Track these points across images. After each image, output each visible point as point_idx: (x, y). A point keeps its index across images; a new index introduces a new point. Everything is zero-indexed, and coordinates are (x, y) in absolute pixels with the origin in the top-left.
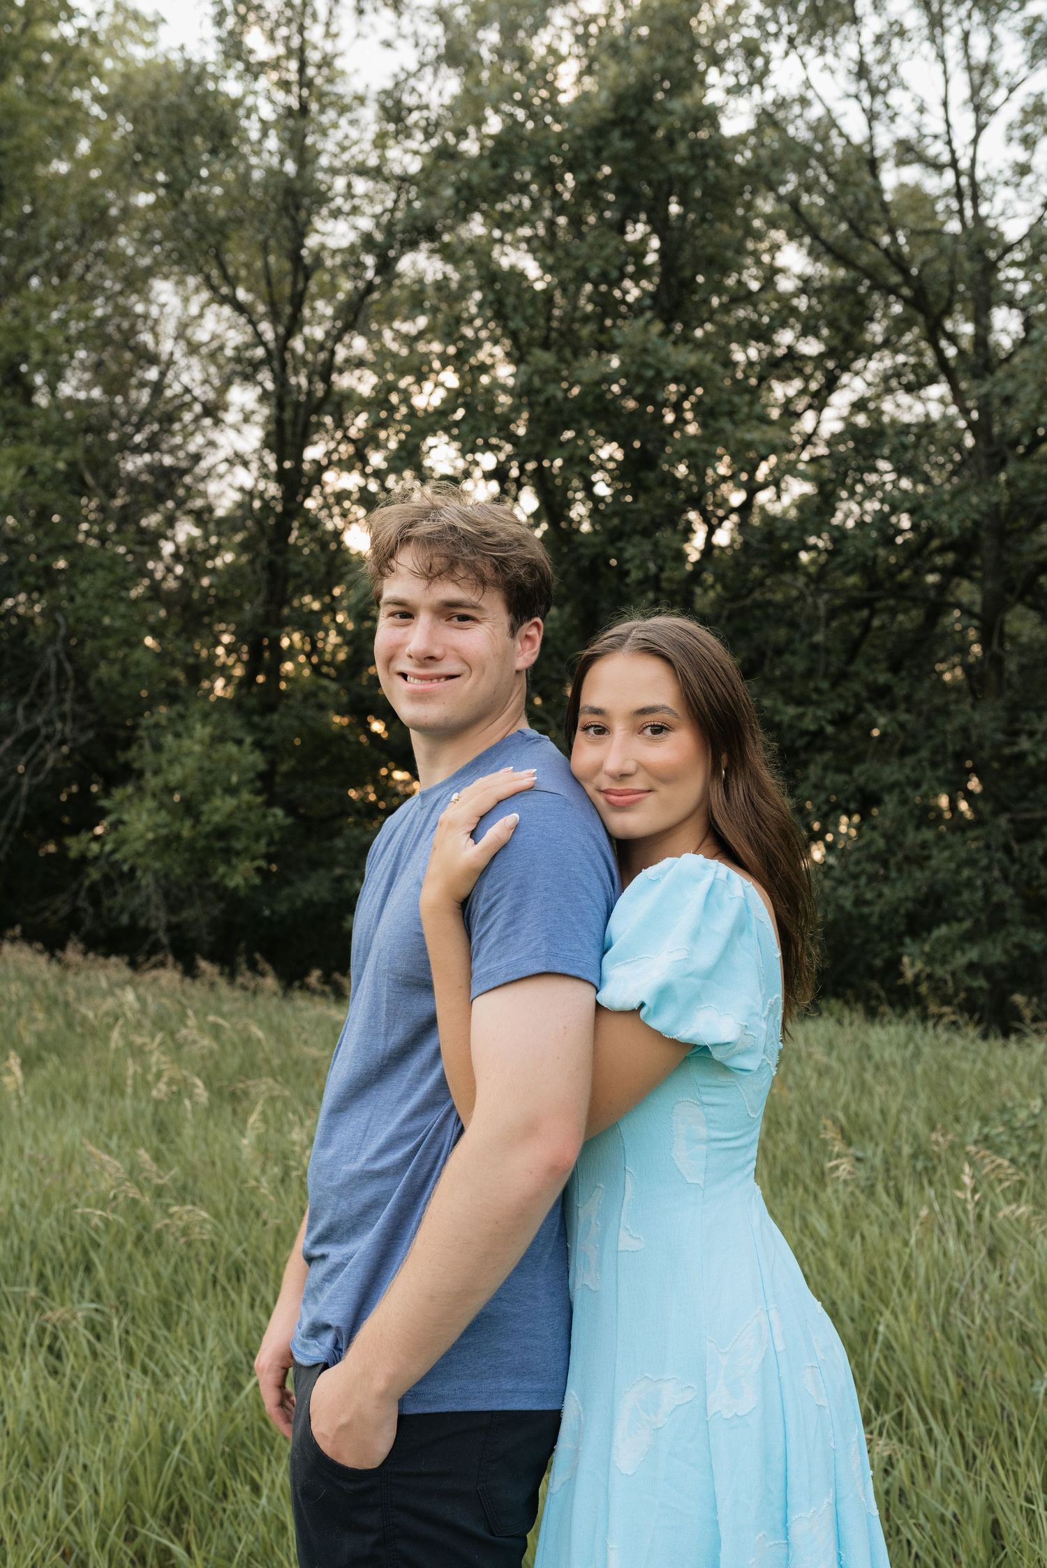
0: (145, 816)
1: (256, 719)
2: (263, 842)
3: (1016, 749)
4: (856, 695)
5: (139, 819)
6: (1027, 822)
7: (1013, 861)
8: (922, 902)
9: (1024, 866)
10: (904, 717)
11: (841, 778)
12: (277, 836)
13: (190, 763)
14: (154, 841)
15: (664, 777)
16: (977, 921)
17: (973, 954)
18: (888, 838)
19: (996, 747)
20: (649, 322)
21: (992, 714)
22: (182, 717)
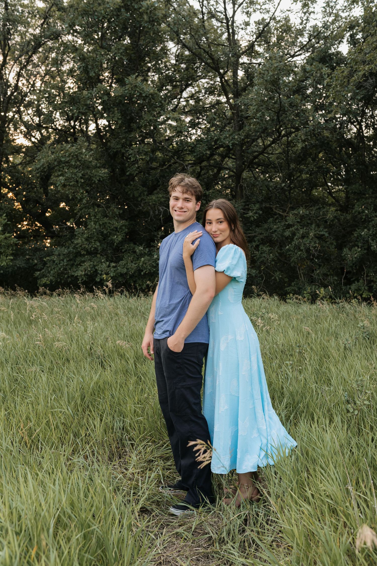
2: (10, 249)
3: (247, 215)
15: (222, 231)
19: (241, 214)
20: (137, 76)
21: (240, 204)
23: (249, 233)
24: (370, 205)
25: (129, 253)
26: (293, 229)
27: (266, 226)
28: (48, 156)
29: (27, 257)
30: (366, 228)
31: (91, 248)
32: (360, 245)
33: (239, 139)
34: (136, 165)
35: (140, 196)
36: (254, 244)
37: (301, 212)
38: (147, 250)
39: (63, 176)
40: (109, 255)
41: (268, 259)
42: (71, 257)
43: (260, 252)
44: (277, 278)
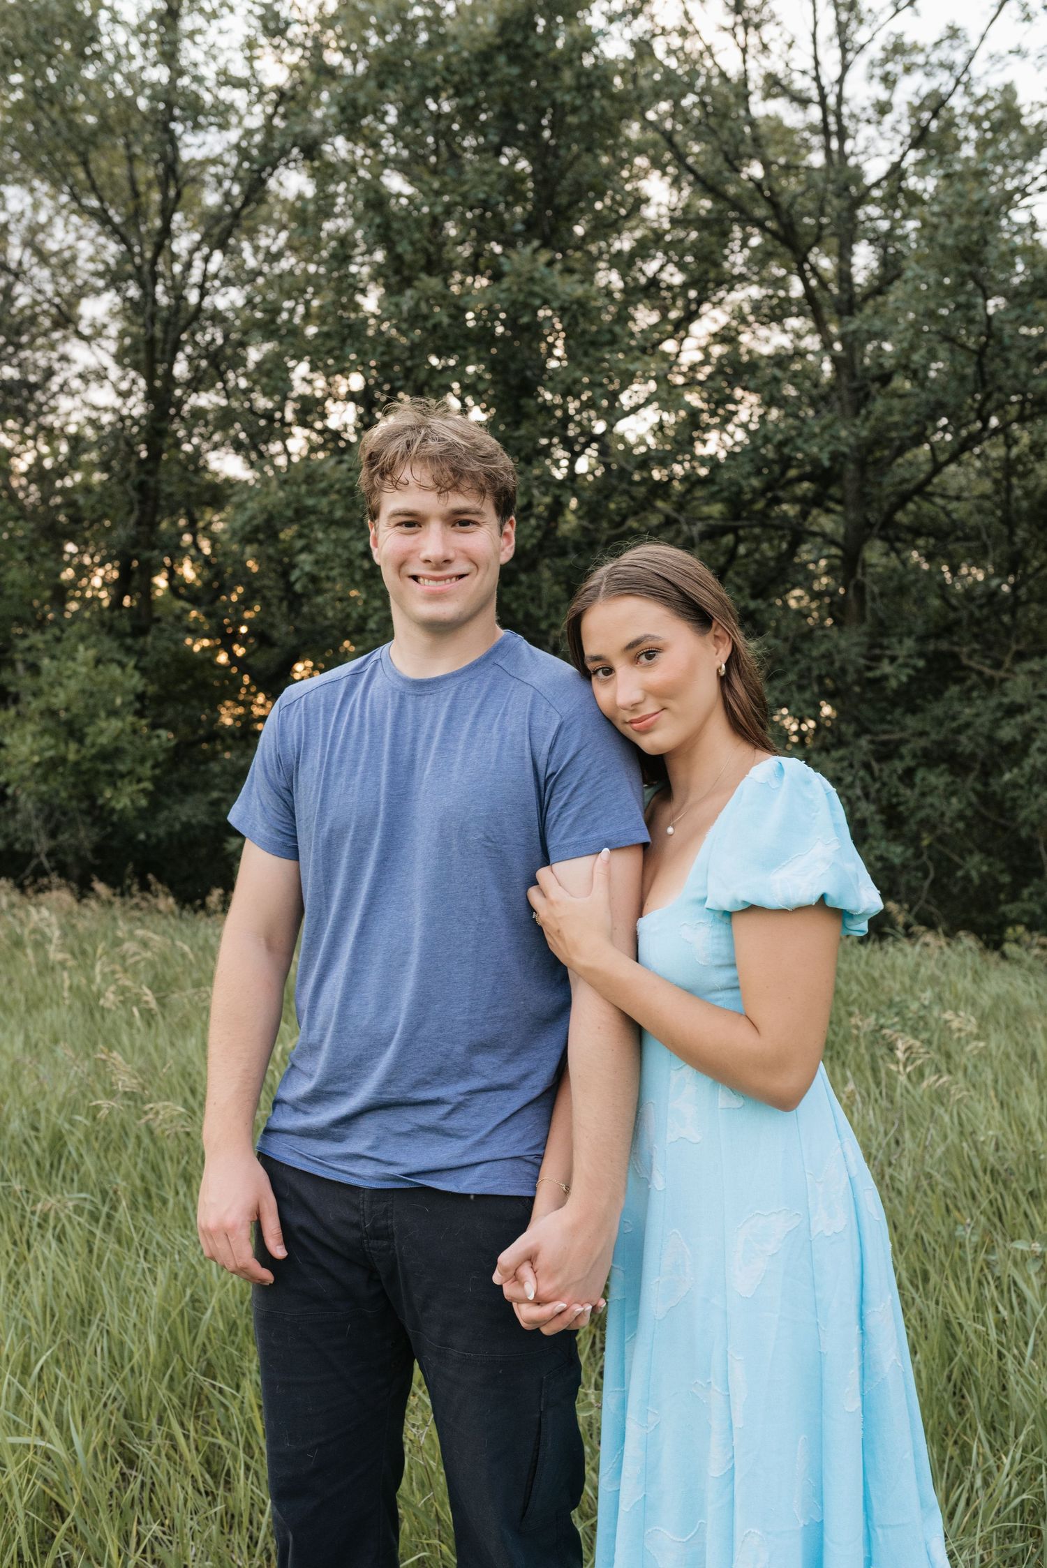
0: (29, 739)
1: (129, 641)
2: (149, 764)
3: (877, 673)
5: (23, 740)
6: (886, 743)
7: (874, 779)
9: (884, 784)
12: (161, 757)
13: (73, 685)
14: (38, 765)
19: (858, 672)
20: (535, 251)
21: (856, 639)
22: (58, 640)
23: (885, 732)
26: (1027, 717)
27: (938, 710)
28: (268, 494)
33: (852, 440)
35: (547, 616)
36: (899, 766)
41: (942, 815)
43: (917, 791)
44: (974, 874)
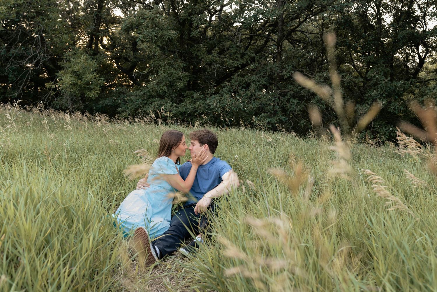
0: (69, 78)
2: (98, 87)
3: (282, 74)
4: (246, 59)
5: (67, 78)
6: (283, 92)
8: (259, 108)
10: (257, 65)
11: (242, 79)
12: (102, 85)
13: (80, 65)
14: (71, 84)
16: (271, 113)
17: (269, 120)
18: (252, 93)
19: (278, 73)
21: (277, 65)
22: (75, 54)
23: (284, 90)
24: (381, 72)
25: (189, 97)
28: (131, 19)
29: (114, 98)
30: (375, 89)
31: (159, 91)
32: (369, 102)
34: (198, 30)
36: (286, 98)
37: (325, 75)
38: (203, 96)
39: (142, 34)
40: (174, 99)
41: (295, 110)
42: (146, 98)
43: (290, 104)
44: (302, 125)
